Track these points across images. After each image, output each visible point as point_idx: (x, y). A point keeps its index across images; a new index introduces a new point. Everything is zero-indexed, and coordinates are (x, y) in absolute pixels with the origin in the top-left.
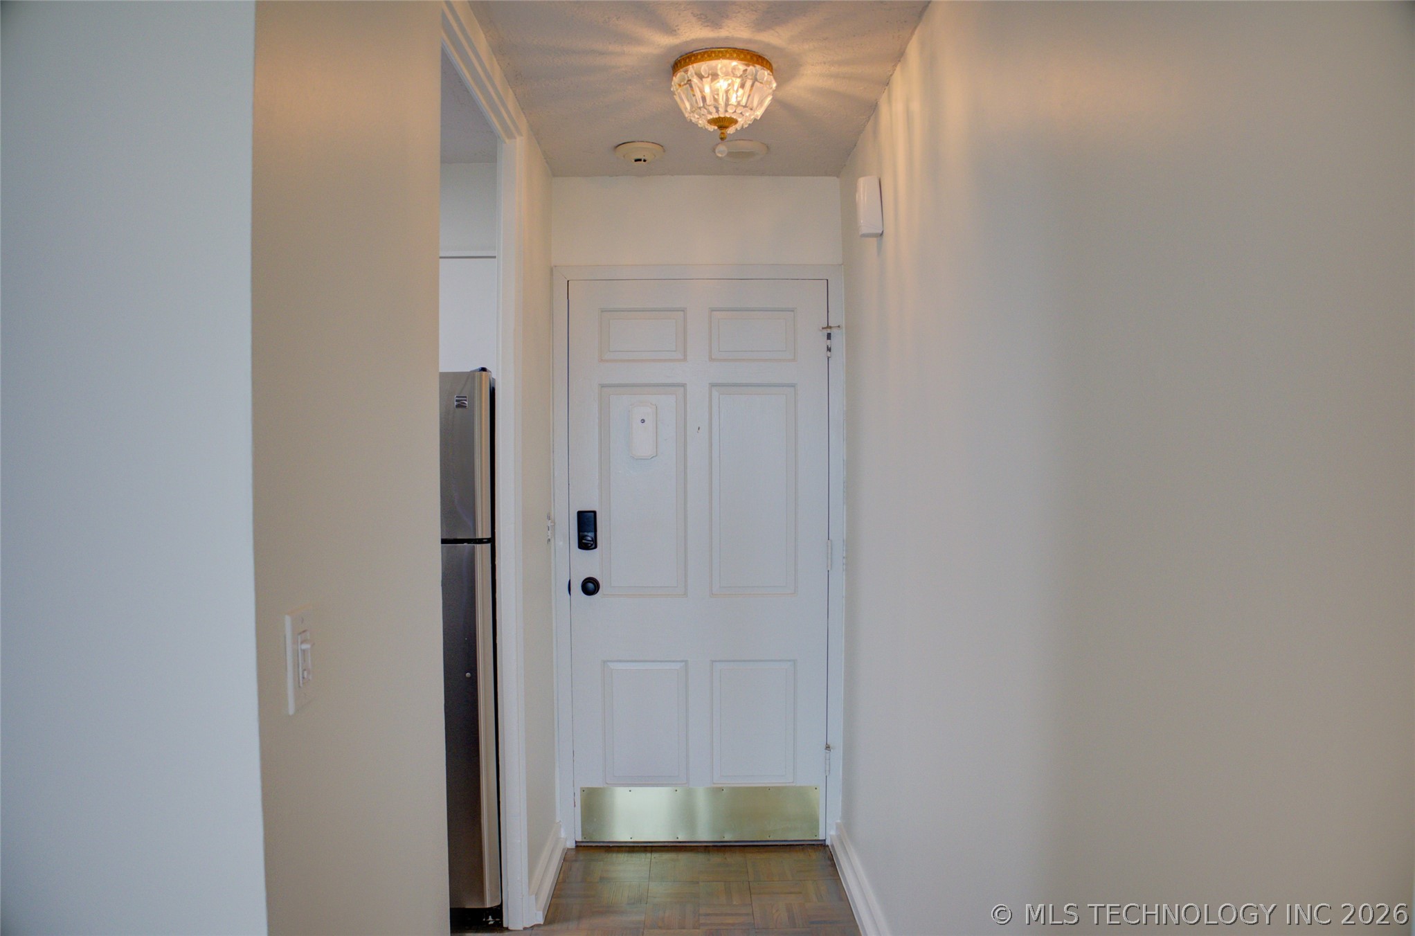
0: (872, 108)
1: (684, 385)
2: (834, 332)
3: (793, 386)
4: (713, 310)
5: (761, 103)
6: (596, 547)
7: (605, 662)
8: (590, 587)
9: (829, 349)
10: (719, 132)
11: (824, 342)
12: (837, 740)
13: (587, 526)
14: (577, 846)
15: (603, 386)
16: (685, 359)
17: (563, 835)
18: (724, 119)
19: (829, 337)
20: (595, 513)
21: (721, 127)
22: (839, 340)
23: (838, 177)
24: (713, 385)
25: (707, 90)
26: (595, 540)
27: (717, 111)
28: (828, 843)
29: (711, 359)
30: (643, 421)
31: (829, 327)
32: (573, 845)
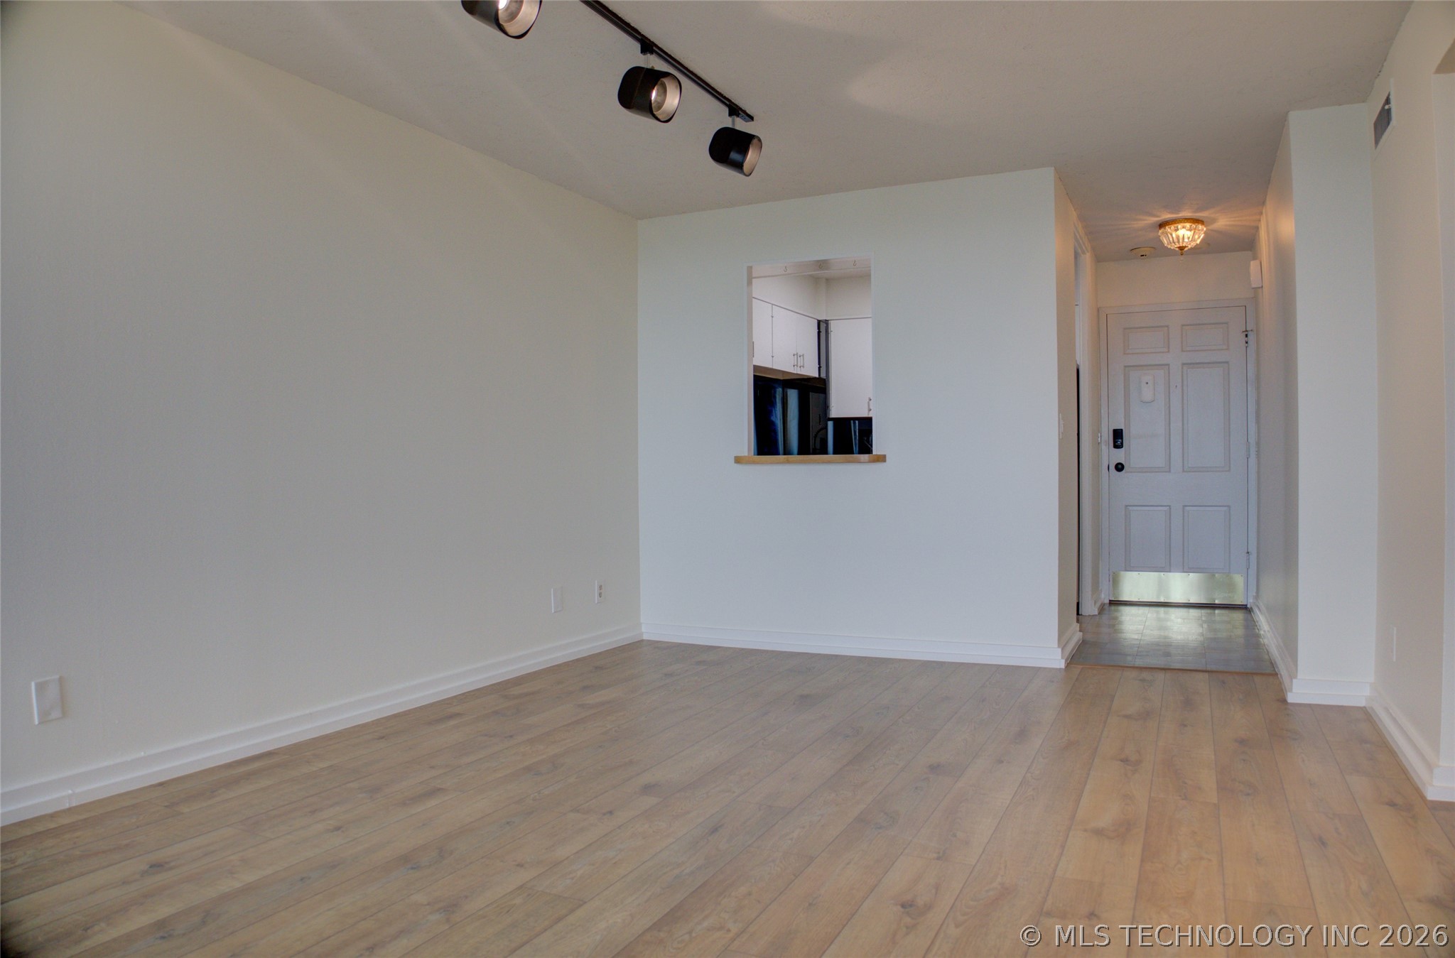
0: (1257, 228)
1: (1168, 365)
2: (1249, 333)
3: (1227, 362)
4: (1183, 326)
5: (1199, 237)
6: (1122, 447)
7: (1127, 506)
8: (1119, 467)
9: (1247, 343)
10: (1180, 251)
11: (1244, 339)
12: (1253, 549)
13: (1118, 435)
14: (1110, 603)
15: (1125, 367)
16: (1168, 352)
17: (1103, 596)
18: (1183, 247)
19: (1246, 336)
20: (1122, 430)
21: (1181, 250)
22: (1252, 337)
23: (1251, 250)
24: (1183, 364)
25: (1174, 236)
26: (1122, 443)
27: (1179, 242)
28: (1249, 606)
29: (1183, 351)
30: (1147, 383)
31: (1246, 331)
32: (1108, 602)
